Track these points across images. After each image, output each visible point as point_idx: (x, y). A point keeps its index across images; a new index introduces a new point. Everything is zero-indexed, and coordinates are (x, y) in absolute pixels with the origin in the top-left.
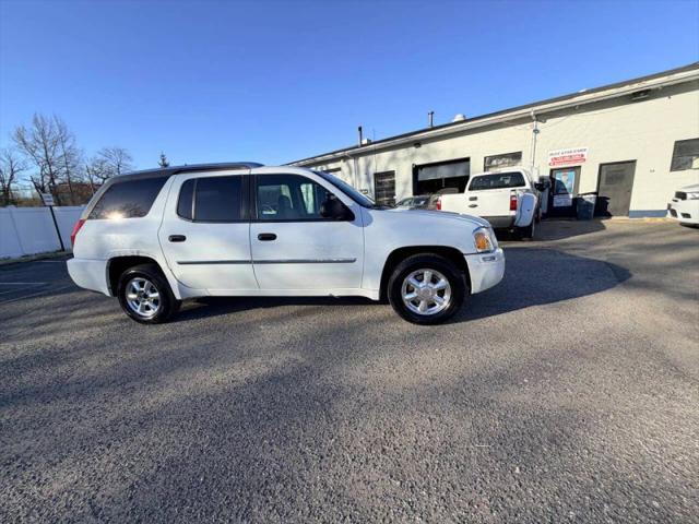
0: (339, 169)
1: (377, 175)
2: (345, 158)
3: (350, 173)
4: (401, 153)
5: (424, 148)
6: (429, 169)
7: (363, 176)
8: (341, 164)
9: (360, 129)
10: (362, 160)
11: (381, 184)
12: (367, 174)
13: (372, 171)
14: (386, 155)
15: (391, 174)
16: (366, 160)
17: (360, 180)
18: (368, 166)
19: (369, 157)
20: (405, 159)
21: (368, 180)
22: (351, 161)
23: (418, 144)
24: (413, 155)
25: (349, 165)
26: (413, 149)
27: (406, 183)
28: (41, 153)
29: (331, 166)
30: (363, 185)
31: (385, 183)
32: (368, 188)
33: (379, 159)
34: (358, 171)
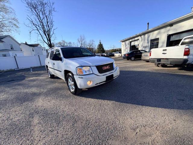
0: (138, 40)
1: (151, 40)
2: (140, 35)
3: (142, 40)
4: (163, 30)
5: (174, 26)
6: (176, 36)
7: (146, 41)
8: (139, 38)
9: (148, 24)
10: (146, 35)
11: (153, 43)
12: (148, 40)
13: (150, 39)
14: (156, 32)
15: (158, 39)
16: (148, 35)
17: (145, 43)
18: (148, 37)
19: (149, 34)
20: (164, 33)
21: (148, 42)
22: (143, 36)
23: (171, 25)
24: (169, 30)
25: (142, 38)
26: (169, 28)
27: (163, 43)
28: (81, 42)
29: (136, 39)
30: (146, 44)
31: (155, 43)
32: (147, 45)
33: (153, 34)
34: (144, 40)
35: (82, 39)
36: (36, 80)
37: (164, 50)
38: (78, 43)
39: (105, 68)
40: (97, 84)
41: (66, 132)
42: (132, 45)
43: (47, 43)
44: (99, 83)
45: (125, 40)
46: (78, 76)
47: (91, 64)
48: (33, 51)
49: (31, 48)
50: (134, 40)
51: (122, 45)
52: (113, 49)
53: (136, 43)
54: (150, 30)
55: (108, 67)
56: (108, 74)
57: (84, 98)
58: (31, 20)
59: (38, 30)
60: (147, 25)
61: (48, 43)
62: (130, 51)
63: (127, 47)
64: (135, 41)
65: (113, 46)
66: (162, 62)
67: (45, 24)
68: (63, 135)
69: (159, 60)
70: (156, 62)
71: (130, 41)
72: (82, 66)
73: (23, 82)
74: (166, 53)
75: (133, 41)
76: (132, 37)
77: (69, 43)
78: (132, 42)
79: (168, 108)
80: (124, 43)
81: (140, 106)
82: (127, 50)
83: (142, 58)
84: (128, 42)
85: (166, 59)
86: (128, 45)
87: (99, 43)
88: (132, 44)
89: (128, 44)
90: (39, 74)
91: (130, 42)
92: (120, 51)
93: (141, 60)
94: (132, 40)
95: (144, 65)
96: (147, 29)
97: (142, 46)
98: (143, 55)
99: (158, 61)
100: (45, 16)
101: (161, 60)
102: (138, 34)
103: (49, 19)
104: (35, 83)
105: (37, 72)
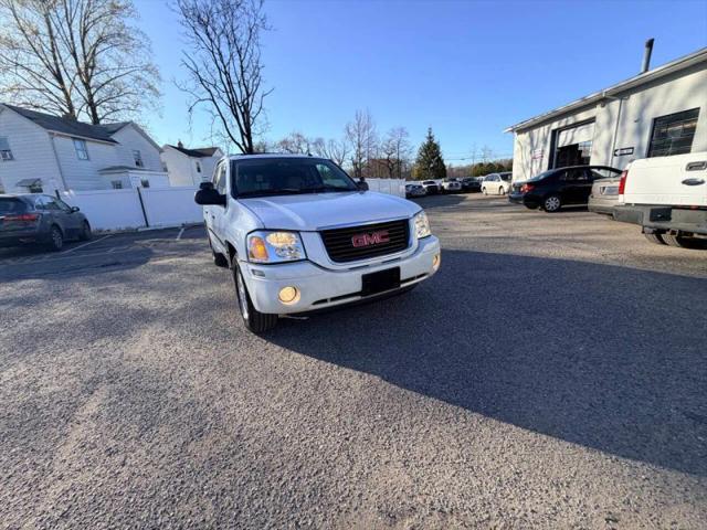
0: (592, 120)
1: (657, 121)
2: (604, 101)
3: (609, 123)
7: (631, 125)
8: (598, 111)
9: (650, 44)
10: (634, 100)
11: (663, 135)
12: (639, 120)
13: (650, 115)
14: (688, 81)
15: (691, 115)
16: (642, 97)
17: (623, 134)
18: (644, 107)
19: (650, 91)
21: (639, 132)
22: (615, 105)
25: (609, 112)
29: (582, 116)
30: (629, 141)
31: (673, 133)
32: (635, 144)
33: (669, 90)
34: (622, 119)
35: (362, 127)
36: (176, 267)
37: (691, 167)
38: (348, 143)
39: (366, 240)
40: (325, 301)
41: (150, 467)
42: (560, 145)
43: (241, 143)
44: (333, 299)
45: (531, 122)
46: (252, 267)
47: (301, 224)
48: (199, 170)
49: (194, 161)
50: (571, 120)
51: (517, 147)
52: (481, 165)
53: (580, 137)
54: (654, 70)
55: (377, 238)
56: (377, 264)
57: (277, 348)
58: (193, 67)
59: (213, 100)
60: (646, 50)
61: (244, 144)
62: (550, 167)
63: (538, 152)
64: (576, 125)
65: (484, 150)
66: (678, 222)
67: (234, 79)
68: (134, 474)
69: (662, 213)
70: (646, 221)
71: (555, 125)
72: (265, 230)
73: (139, 270)
74: (702, 182)
75: (567, 127)
76: (561, 108)
77: (315, 144)
78: (563, 134)
79: (606, 451)
80: (525, 137)
81: (475, 417)
82: (535, 167)
83: (592, 203)
84: (542, 133)
85: (699, 208)
86: (541, 145)
87: (426, 141)
88: (564, 139)
89: (545, 141)
90: (191, 250)
91: (554, 132)
92: (504, 170)
93: (585, 209)
94: (563, 123)
95: (591, 234)
96: (642, 70)
97: (607, 149)
98: (597, 186)
99: (653, 218)
100: (235, 50)
101: (674, 211)
102: (592, 96)
103: (248, 57)
104: (166, 277)
105: (191, 241)
